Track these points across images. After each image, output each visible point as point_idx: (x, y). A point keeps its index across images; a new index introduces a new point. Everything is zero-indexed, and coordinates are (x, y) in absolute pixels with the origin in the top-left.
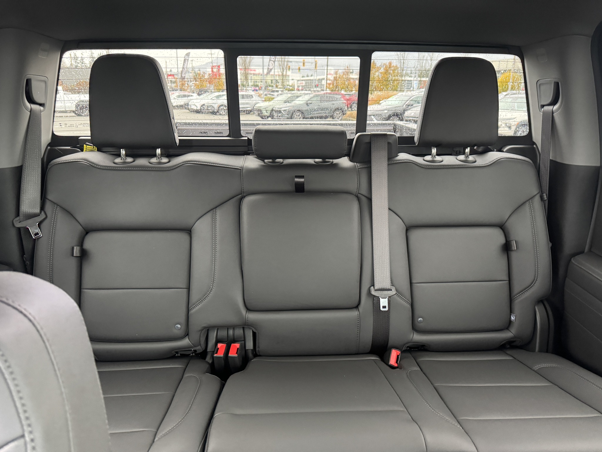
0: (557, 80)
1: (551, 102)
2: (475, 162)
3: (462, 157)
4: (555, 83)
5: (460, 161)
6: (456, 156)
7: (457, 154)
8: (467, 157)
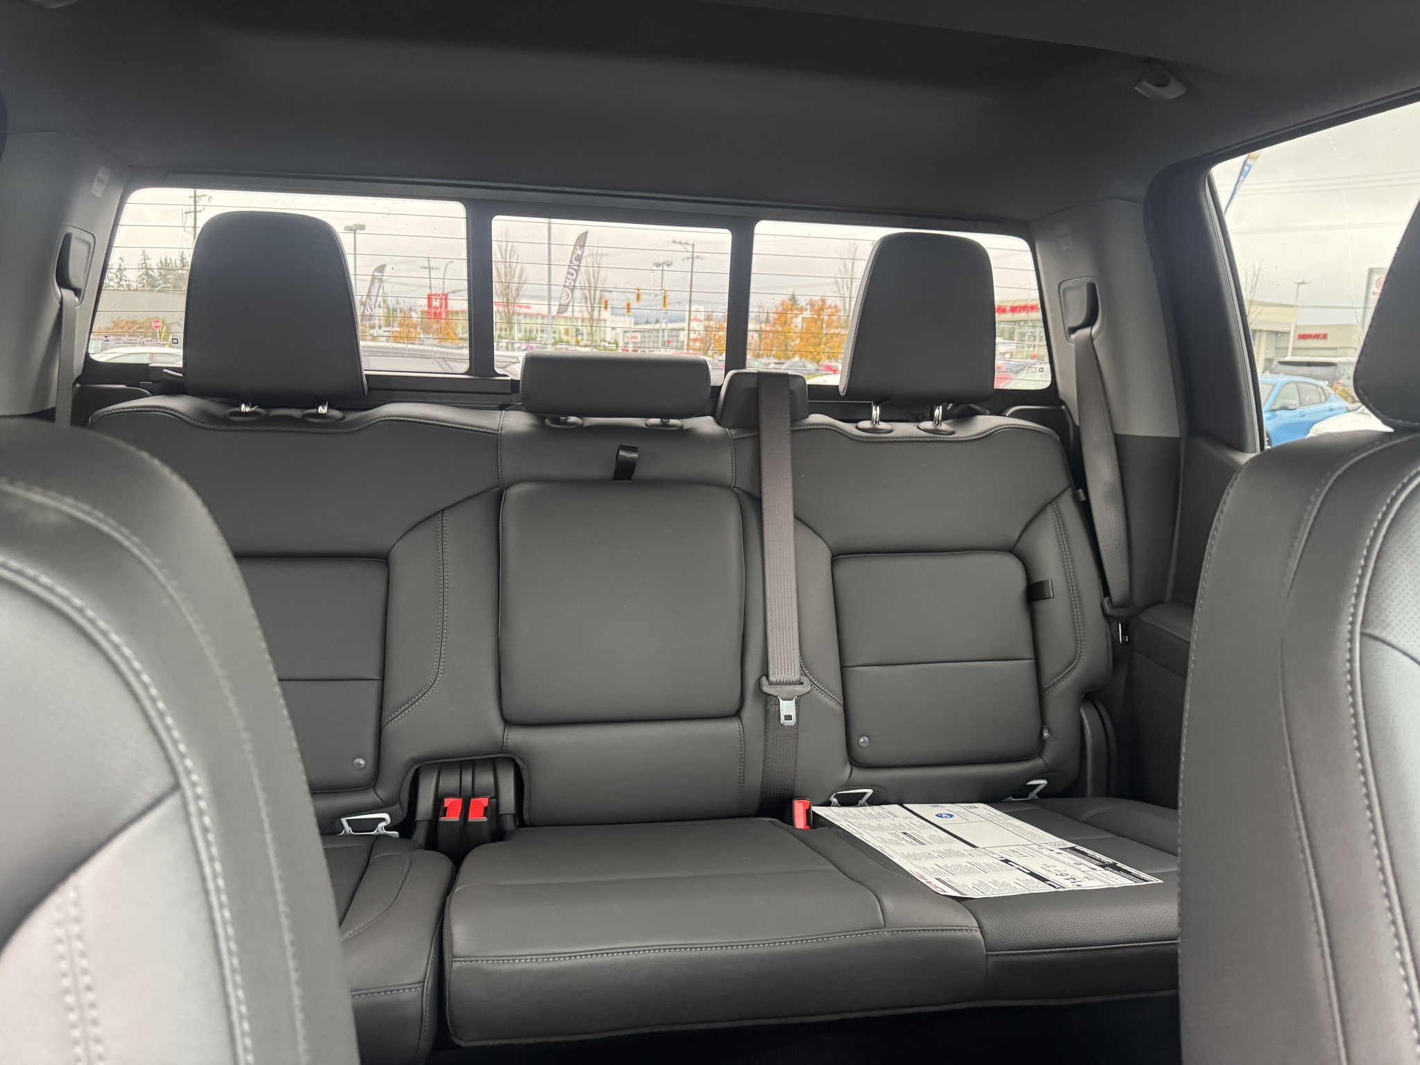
1: (1085, 320)
2: (953, 433)
3: (928, 425)
5: (925, 430)
6: (917, 424)
8: (938, 424)
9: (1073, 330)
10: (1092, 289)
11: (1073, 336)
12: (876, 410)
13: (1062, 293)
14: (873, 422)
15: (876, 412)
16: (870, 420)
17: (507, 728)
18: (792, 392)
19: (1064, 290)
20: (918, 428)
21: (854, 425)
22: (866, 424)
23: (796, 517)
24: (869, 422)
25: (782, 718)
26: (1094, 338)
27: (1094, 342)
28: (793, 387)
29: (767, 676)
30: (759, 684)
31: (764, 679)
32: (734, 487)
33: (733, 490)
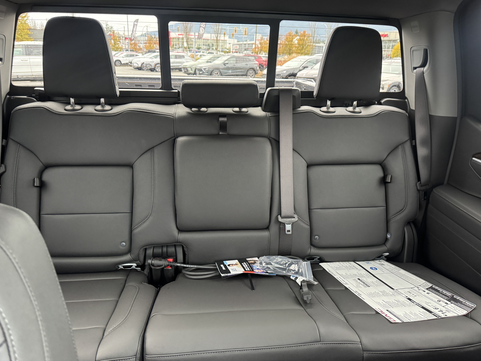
0: (426, 47)
4: (424, 49)
7: (347, 106)
9: (415, 68)
10: (426, 51)
11: (415, 71)
12: (329, 102)
13: (412, 51)
14: (327, 108)
15: (329, 103)
16: (326, 106)
17: (179, 232)
18: (294, 97)
19: (413, 51)
20: (346, 110)
21: (319, 109)
22: (324, 109)
23: (293, 150)
24: (326, 108)
25: (286, 231)
26: (424, 73)
27: (424, 74)
28: (295, 94)
29: (280, 214)
30: (277, 218)
31: (279, 216)
32: (269, 137)
33: (269, 139)
